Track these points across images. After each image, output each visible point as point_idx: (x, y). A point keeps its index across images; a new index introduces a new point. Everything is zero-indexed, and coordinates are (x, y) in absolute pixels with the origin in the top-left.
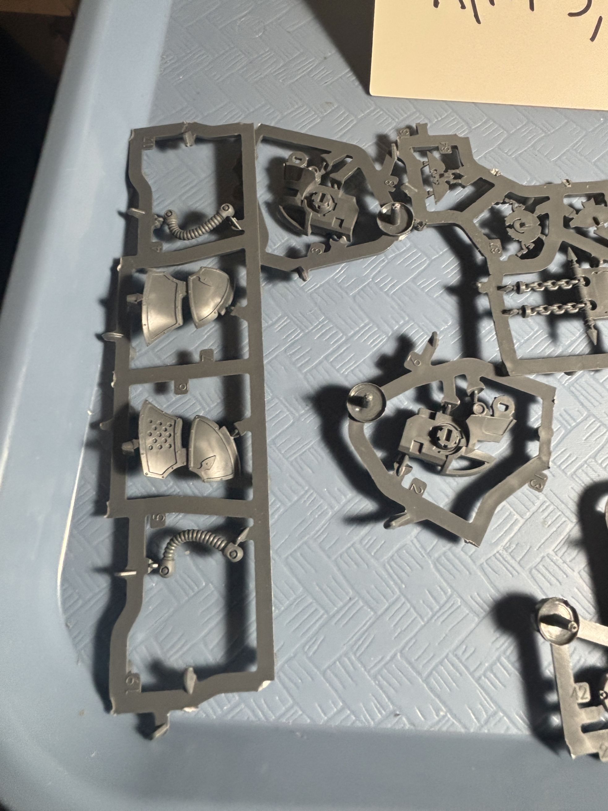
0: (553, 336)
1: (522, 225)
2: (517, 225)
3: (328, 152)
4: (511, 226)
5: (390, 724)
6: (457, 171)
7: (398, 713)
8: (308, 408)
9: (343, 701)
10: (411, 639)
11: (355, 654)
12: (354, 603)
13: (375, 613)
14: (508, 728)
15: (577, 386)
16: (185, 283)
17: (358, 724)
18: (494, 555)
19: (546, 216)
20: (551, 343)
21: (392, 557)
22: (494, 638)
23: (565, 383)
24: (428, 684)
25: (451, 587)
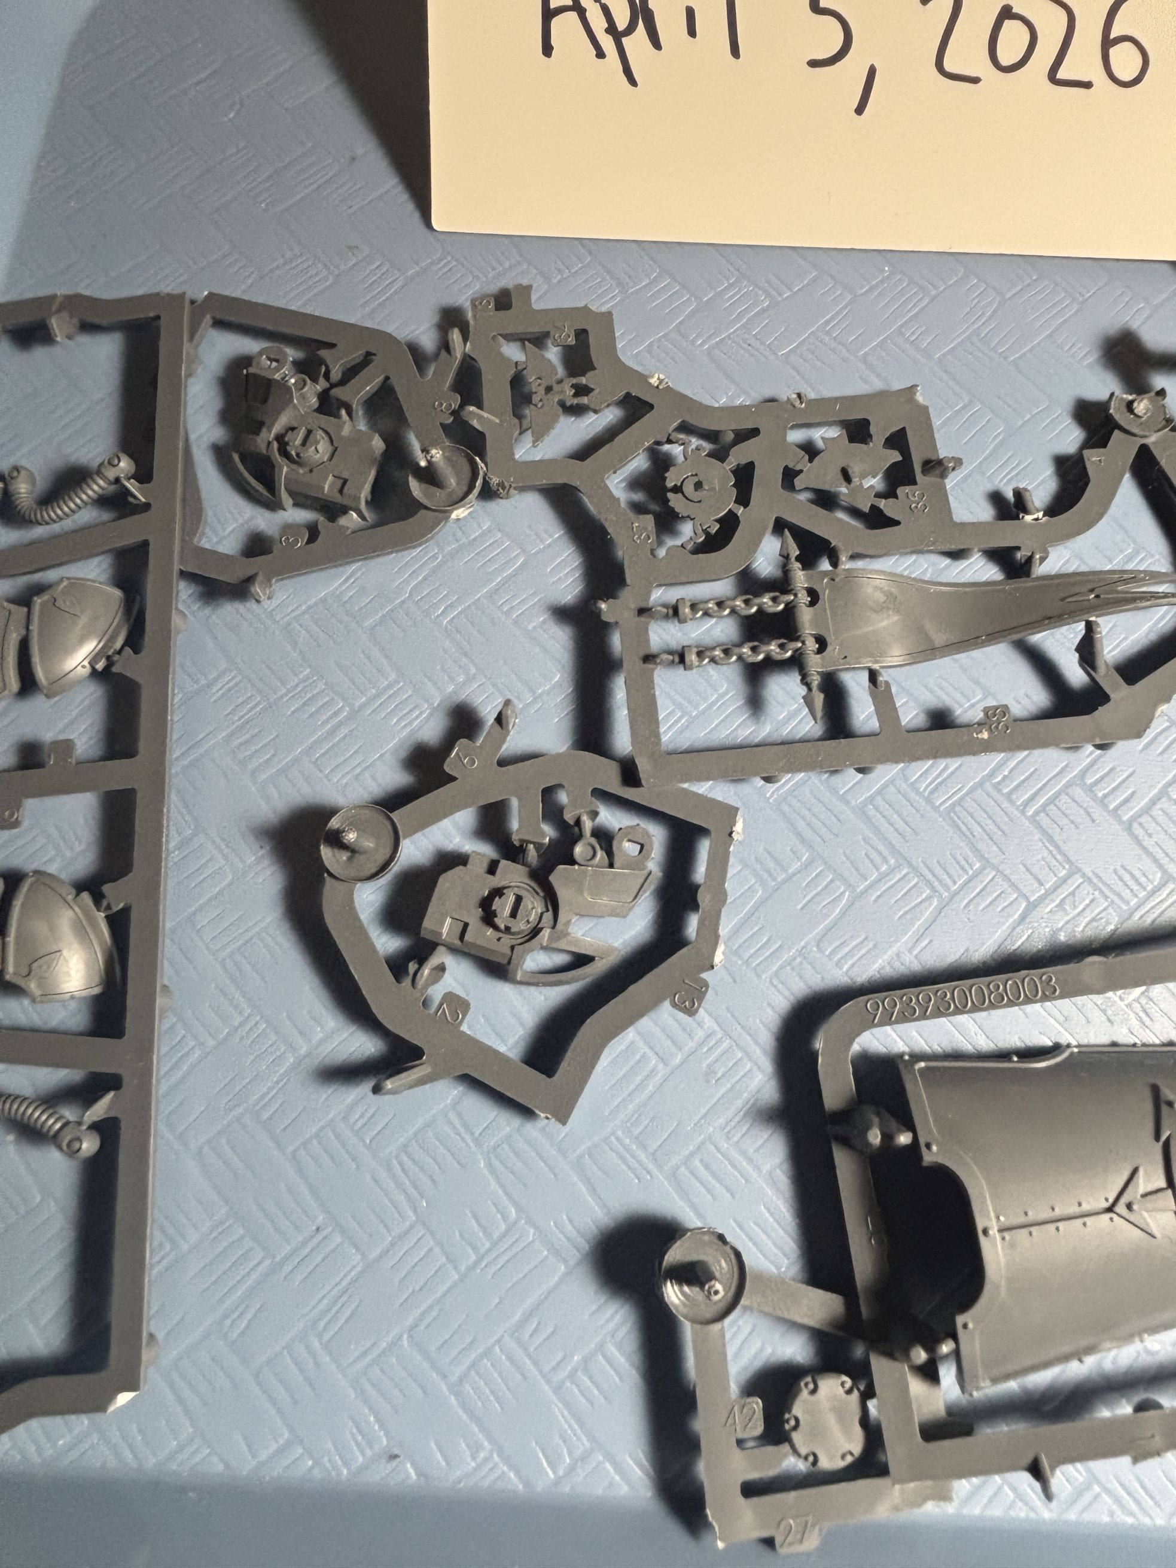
0: (755, 703)
1: (698, 486)
2: (689, 488)
3: (332, 346)
4: (677, 489)
5: (380, 1475)
6: (583, 380)
7: (396, 1451)
8: (261, 852)
9: (291, 1430)
10: (430, 1308)
11: (320, 1336)
12: (325, 1238)
13: (364, 1256)
14: (611, 1484)
15: (794, 802)
16: (25, 609)
17: (316, 1472)
18: (606, 1140)
19: (750, 467)
20: (748, 718)
21: (405, 1147)
22: (594, 1307)
23: (771, 796)
24: (457, 1394)
25: (515, 1204)
